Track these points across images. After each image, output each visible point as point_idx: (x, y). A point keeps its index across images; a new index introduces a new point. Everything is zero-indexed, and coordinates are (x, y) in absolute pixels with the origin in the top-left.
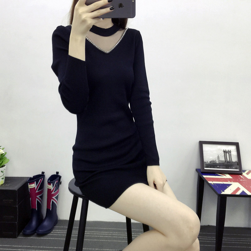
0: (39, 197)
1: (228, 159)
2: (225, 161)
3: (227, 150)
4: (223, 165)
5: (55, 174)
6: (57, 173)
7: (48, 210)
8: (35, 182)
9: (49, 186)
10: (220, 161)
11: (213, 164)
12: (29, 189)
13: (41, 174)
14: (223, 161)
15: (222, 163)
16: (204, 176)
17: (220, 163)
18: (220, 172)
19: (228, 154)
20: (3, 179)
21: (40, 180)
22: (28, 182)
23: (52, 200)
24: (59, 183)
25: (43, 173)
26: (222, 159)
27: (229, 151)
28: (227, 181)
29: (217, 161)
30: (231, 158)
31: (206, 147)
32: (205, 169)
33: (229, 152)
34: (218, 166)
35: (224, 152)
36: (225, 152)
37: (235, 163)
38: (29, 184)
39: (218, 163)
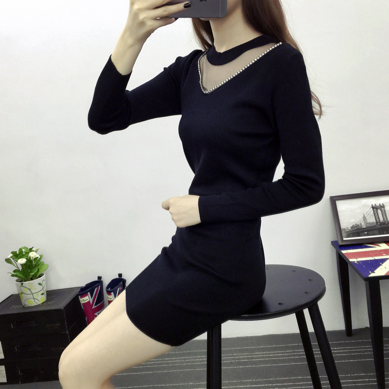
1: (381, 219)
2: (377, 223)
3: (378, 205)
4: (375, 229)
6: (120, 275)
8: (89, 293)
9: (109, 297)
10: (367, 223)
11: (357, 230)
12: (82, 305)
13: (97, 280)
14: (373, 223)
15: (372, 227)
16: (344, 252)
17: (368, 228)
18: (370, 241)
19: (379, 211)
20: (42, 294)
21: (96, 288)
22: (79, 295)
25: (100, 278)
26: (372, 220)
28: (381, 255)
29: (363, 224)
30: (386, 216)
31: (341, 205)
32: (344, 239)
33: (382, 207)
34: (366, 233)
35: (373, 208)
36: (375, 208)
38: (79, 297)
39: (365, 227)
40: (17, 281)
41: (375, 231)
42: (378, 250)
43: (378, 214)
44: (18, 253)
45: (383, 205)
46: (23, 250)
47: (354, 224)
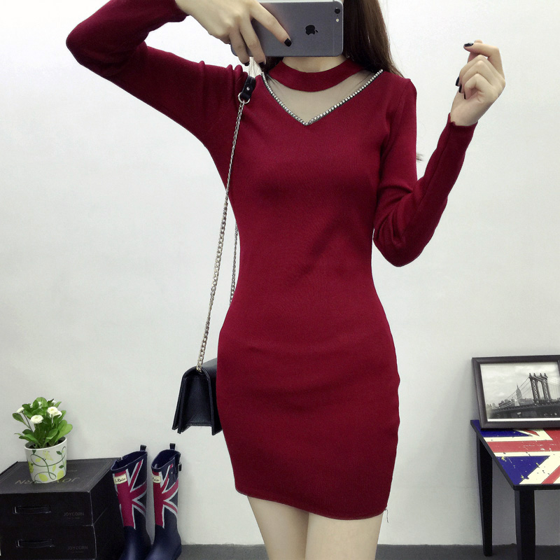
0: (138, 500)
1: (542, 395)
2: (535, 400)
3: (538, 375)
4: (533, 409)
5: (169, 448)
6: (173, 446)
7: (158, 528)
8: (127, 470)
9: (156, 478)
10: (522, 400)
11: (507, 409)
12: (116, 487)
13: (139, 450)
14: (530, 400)
15: (528, 406)
16: (488, 439)
17: (522, 406)
18: (524, 427)
19: (539, 384)
20: (61, 467)
21: (137, 464)
22: (113, 472)
23: (164, 506)
24: (177, 468)
25: (143, 448)
26: (528, 395)
27: (543, 375)
28: (538, 449)
29: (516, 400)
30: (549, 393)
31: (487, 372)
32: (489, 420)
33: (543, 378)
34: (519, 413)
35: (531, 378)
36: (533, 379)
37: (557, 402)
38: (114, 475)
39: (519, 405)
40: (27, 446)
41: (532, 412)
42: (534, 442)
43: (537, 388)
44: (31, 406)
45: (545, 375)
46: (40, 403)
47: (504, 400)
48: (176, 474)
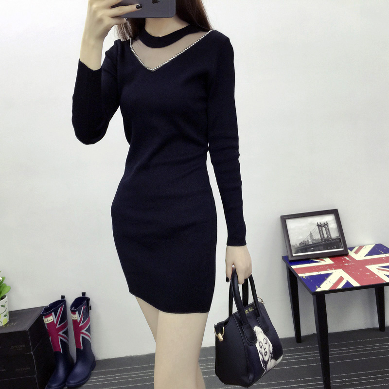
0: (63, 333)
1: (326, 236)
2: (322, 239)
3: (322, 223)
4: (321, 245)
5: (81, 296)
6: (84, 294)
7: (78, 350)
8: (53, 313)
9: (74, 316)
10: (313, 240)
11: (305, 247)
12: (46, 325)
13: (60, 299)
14: (318, 240)
15: (318, 243)
16: (294, 267)
17: (314, 244)
18: (316, 257)
19: (324, 229)
20: (5, 316)
21: (60, 308)
23: (81, 335)
24: (88, 308)
25: (63, 297)
26: (317, 237)
27: (326, 223)
28: (326, 270)
29: (310, 241)
30: (329, 233)
31: (291, 224)
32: (294, 255)
33: (326, 225)
34: (313, 249)
35: (318, 225)
36: (320, 226)
37: (336, 239)
38: (44, 317)
39: (312, 243)
41: (320, 247)
42: (323, 265)
43: (322, 232)
47: (302, 241)
48: (88, 313)
